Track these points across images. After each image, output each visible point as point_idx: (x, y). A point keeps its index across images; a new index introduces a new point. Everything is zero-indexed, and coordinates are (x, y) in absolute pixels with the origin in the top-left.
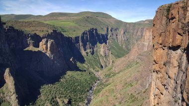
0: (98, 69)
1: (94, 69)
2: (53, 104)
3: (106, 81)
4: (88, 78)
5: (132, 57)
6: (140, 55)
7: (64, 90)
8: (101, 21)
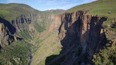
0: (30, 40)
1: (27, 40)
2: (12, 61)
3: (38, 45)
4: (26, 45)
5: (50, 31)
6: (54, 29)
7: (15, 54)
8: (25, 10)
